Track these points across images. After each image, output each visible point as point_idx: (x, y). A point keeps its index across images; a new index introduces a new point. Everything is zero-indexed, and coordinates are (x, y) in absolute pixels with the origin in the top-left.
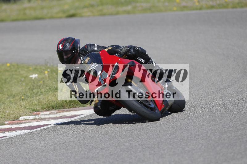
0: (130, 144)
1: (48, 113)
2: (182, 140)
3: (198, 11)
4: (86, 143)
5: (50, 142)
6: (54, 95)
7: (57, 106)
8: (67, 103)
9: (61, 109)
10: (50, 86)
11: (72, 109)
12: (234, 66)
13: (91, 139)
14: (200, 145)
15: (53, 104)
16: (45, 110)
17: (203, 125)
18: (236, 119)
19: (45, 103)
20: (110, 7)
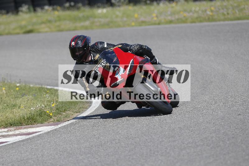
0: (89, 161)
1: (6, 130)
2: (141, 157)
3: (157, 26)
4: (44, 160)
5: (8, 159)
6: (12, 112)
7: (14, 123)
8: (25, 119)
9: (18, 126)
10: (8, 103)
11: (30, 126)
12: (193, 82)
13: (49, 156)
14: (160, 161)
15: (10, 120)
16: (3, 127)
17: (163, 141)
18: (196, 135)
19: (2, 120)
20: (68, 22)
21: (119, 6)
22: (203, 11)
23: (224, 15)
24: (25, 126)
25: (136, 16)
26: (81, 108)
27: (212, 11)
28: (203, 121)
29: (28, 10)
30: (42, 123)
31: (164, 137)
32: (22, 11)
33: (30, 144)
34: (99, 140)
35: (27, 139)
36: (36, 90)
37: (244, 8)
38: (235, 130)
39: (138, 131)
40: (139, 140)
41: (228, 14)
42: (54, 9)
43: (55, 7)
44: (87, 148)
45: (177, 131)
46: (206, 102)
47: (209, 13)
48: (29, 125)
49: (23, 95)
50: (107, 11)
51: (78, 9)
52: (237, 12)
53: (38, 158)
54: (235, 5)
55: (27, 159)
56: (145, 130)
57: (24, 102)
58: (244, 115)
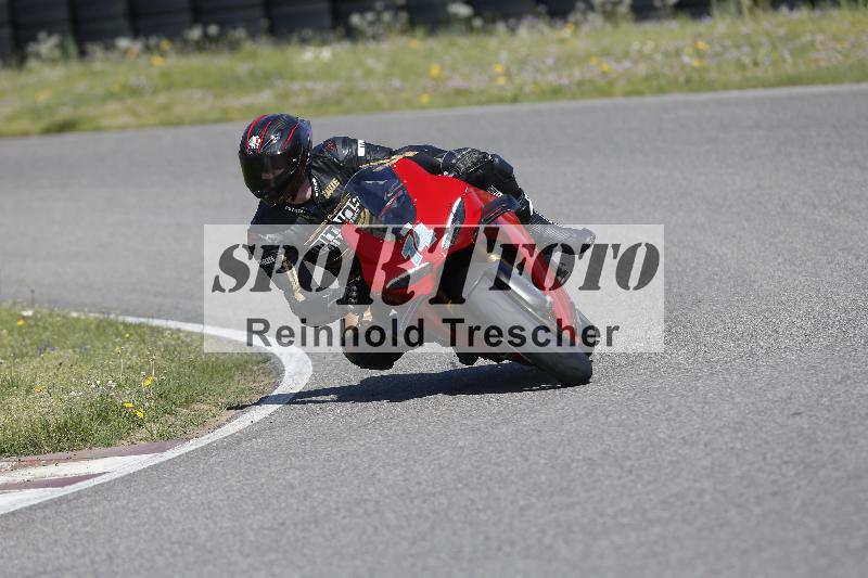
7: (13, 446)
9: (27, 455)
11: (66, 454)
20: (197, 94)
21: (375, 37)
22: (667, 55)
23: (742, 67)
24: (48, 456)
25: (435, 70)
26: (243, 391)
27: (699, 54)
28: (670, 437)
29: (57, 53)
30: (109, 445)
31: (535, 491)
32: (38, 56)
33: (66, 519)
34: (308, 503)
35: (58, 502)
36: (87, 330)
37: (812, 44)
38: (779, 467)
39: (442, 471)
40: (446, 502)
41: (756, 64)
42: (147, 49)
43: (153, 41)
44: (266, 532)
45: (580, 470)
46: (679, 369)
47: (689, 60)
48: (62, 449)
49: (44, 347)
50: (334, 55)
51: (234, 46)
52: (787, 56)
53: (96, 566)
54: (781, 31)
55: (58, 570)
56: (469, 467)
57: (47, 370)
58: (811, 416)
